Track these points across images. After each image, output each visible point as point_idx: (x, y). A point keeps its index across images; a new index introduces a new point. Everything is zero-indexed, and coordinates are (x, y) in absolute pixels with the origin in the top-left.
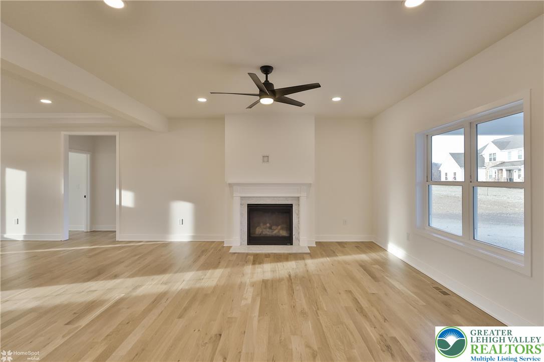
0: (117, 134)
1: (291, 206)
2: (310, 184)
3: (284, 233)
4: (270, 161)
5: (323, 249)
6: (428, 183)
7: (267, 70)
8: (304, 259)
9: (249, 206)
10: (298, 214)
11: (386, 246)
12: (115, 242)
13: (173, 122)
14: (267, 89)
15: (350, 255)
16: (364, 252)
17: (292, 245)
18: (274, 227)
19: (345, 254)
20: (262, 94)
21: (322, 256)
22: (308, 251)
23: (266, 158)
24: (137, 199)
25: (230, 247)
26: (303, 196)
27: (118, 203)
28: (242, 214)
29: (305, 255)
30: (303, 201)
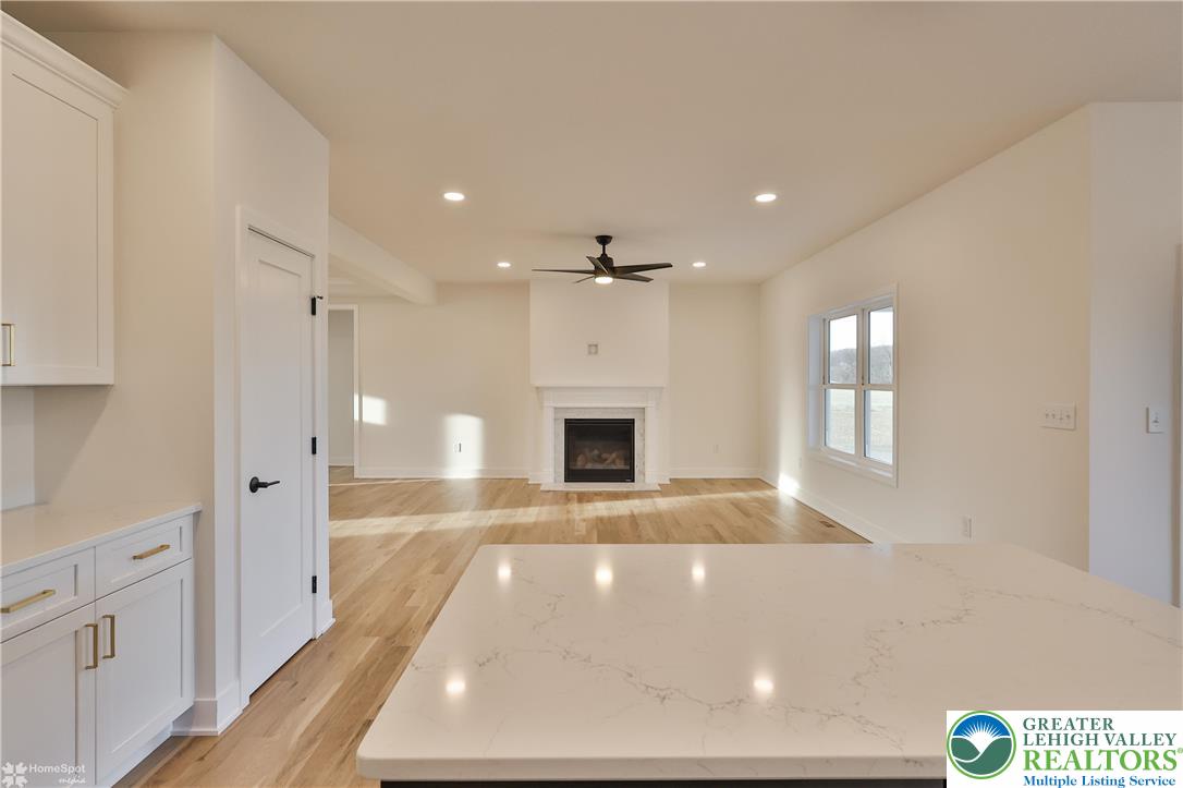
0: (354, 307)
1: (632, 421)
2: (663, 388)
3: (620, 465)
4: (600, 352)
5: (679, 486)
6: (824, 386)
7: (604, 240)
8: (652, 497)
9: (567, 421)
10: (643, 435)
11: (776, 482)
12: (353, 479)
13: (447, 290)
14: (604, 265)
15: (720, 492)
16: (742, 491)
17: (633, 481)
18: (604, 456)
19: (711, 491)
20: (597, 272)
21: (679, 494)
22: (659, 488)
23: (593, 348)
24: (391, 412)
25: (539, 485)
26: (650, 405)
27: (356, 417)
28: (556, 435)
29: (653, 494)
30: (651, 415)
